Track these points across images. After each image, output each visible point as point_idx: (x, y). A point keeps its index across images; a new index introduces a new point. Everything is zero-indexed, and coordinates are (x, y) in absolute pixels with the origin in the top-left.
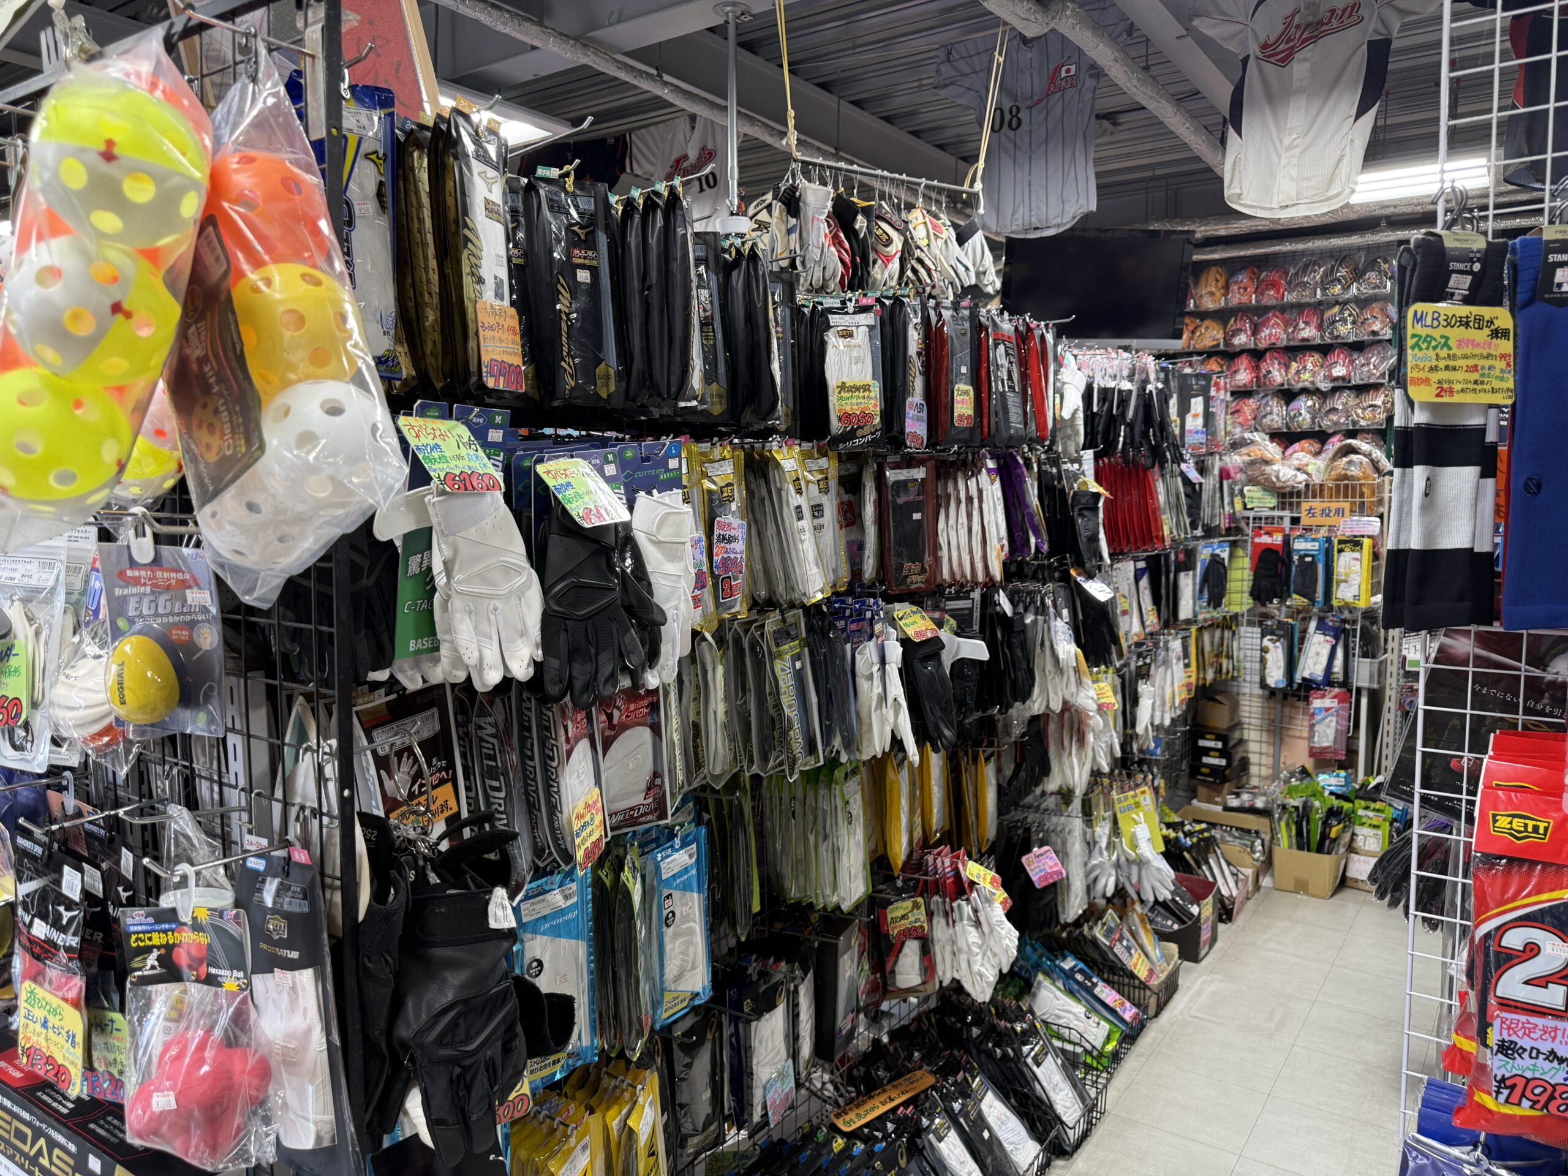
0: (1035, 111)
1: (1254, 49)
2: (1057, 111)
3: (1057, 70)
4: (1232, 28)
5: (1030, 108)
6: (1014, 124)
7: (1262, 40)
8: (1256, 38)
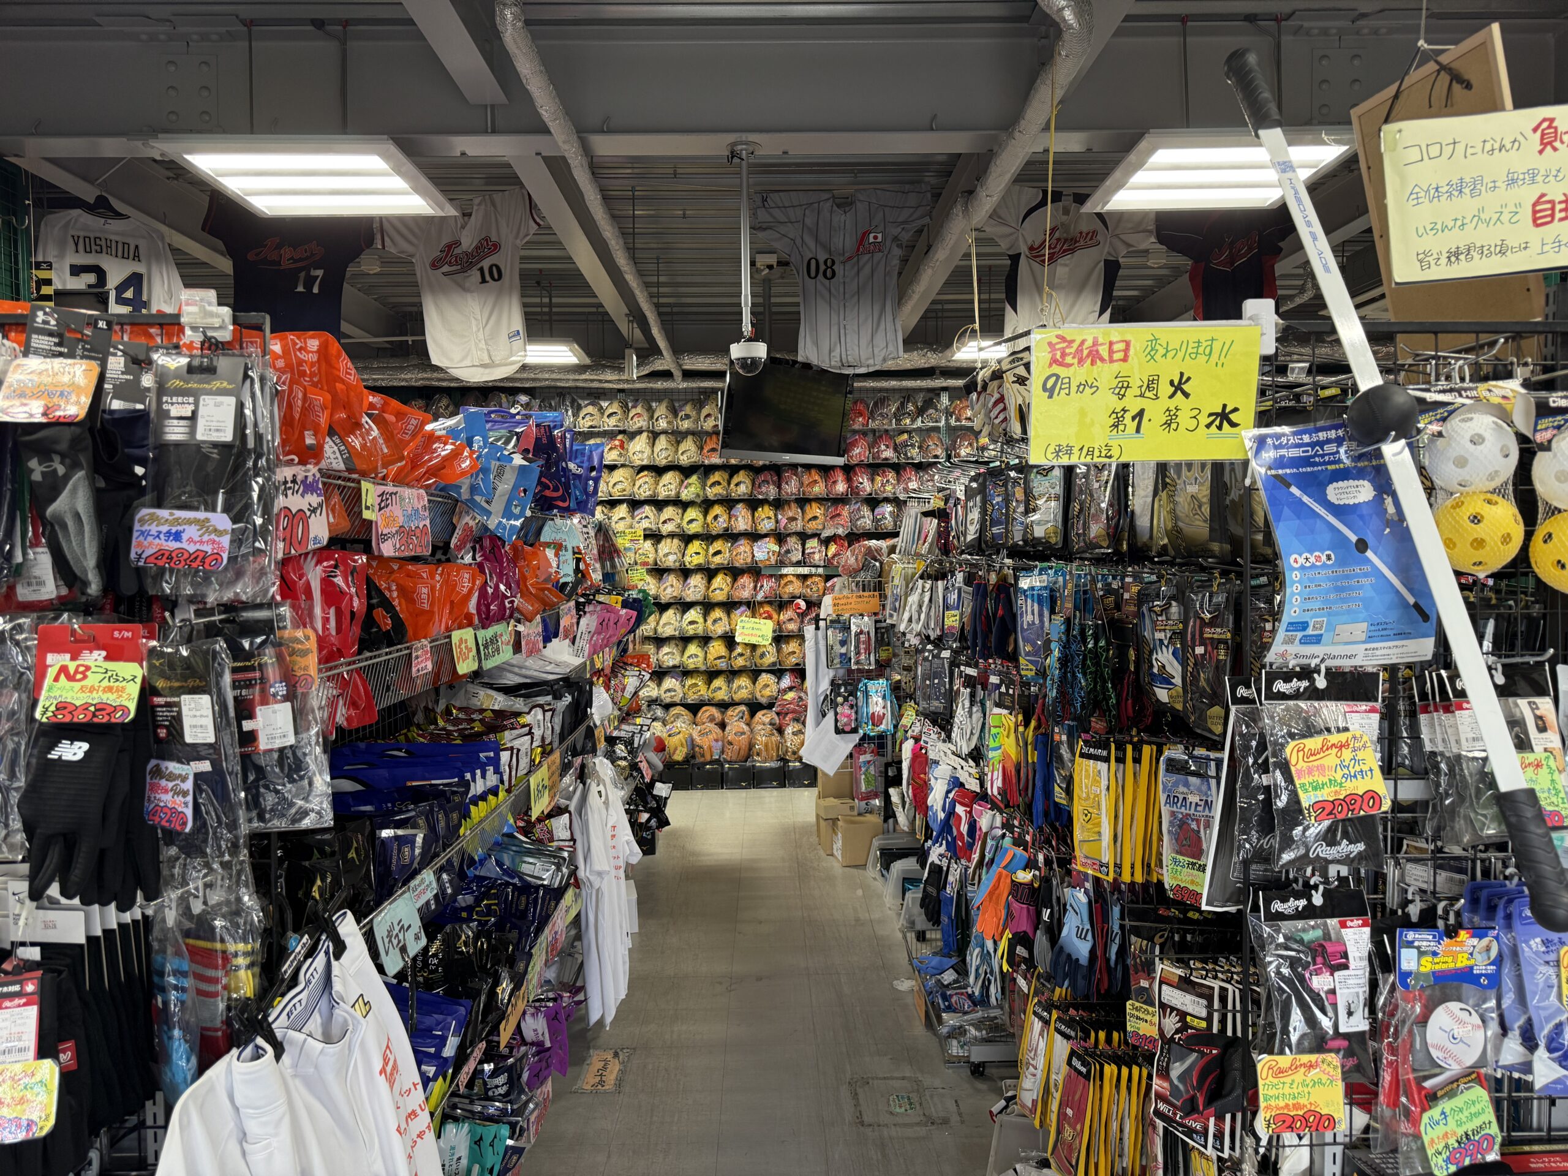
0: (848, 266)
1: (1024, 249)
2: (867, 270)
3: (865, 234)
4: (1007, 230)
5: (844, 263)
6: (829, 273)
7: (1030, 243)
8: (1025, 241)
